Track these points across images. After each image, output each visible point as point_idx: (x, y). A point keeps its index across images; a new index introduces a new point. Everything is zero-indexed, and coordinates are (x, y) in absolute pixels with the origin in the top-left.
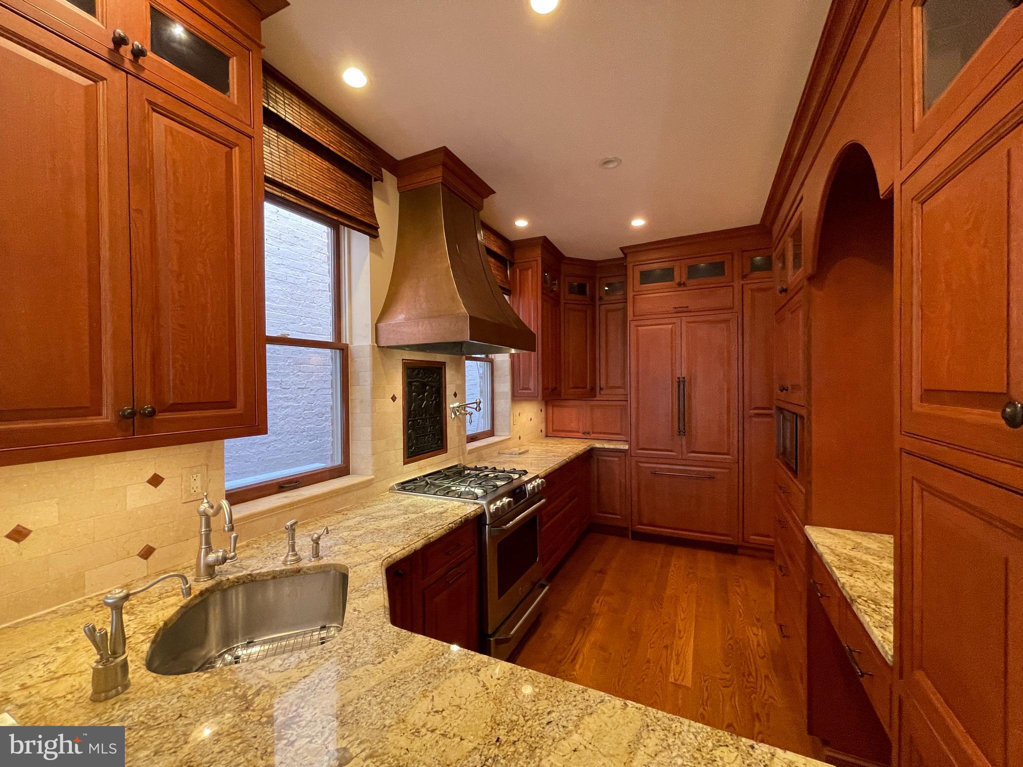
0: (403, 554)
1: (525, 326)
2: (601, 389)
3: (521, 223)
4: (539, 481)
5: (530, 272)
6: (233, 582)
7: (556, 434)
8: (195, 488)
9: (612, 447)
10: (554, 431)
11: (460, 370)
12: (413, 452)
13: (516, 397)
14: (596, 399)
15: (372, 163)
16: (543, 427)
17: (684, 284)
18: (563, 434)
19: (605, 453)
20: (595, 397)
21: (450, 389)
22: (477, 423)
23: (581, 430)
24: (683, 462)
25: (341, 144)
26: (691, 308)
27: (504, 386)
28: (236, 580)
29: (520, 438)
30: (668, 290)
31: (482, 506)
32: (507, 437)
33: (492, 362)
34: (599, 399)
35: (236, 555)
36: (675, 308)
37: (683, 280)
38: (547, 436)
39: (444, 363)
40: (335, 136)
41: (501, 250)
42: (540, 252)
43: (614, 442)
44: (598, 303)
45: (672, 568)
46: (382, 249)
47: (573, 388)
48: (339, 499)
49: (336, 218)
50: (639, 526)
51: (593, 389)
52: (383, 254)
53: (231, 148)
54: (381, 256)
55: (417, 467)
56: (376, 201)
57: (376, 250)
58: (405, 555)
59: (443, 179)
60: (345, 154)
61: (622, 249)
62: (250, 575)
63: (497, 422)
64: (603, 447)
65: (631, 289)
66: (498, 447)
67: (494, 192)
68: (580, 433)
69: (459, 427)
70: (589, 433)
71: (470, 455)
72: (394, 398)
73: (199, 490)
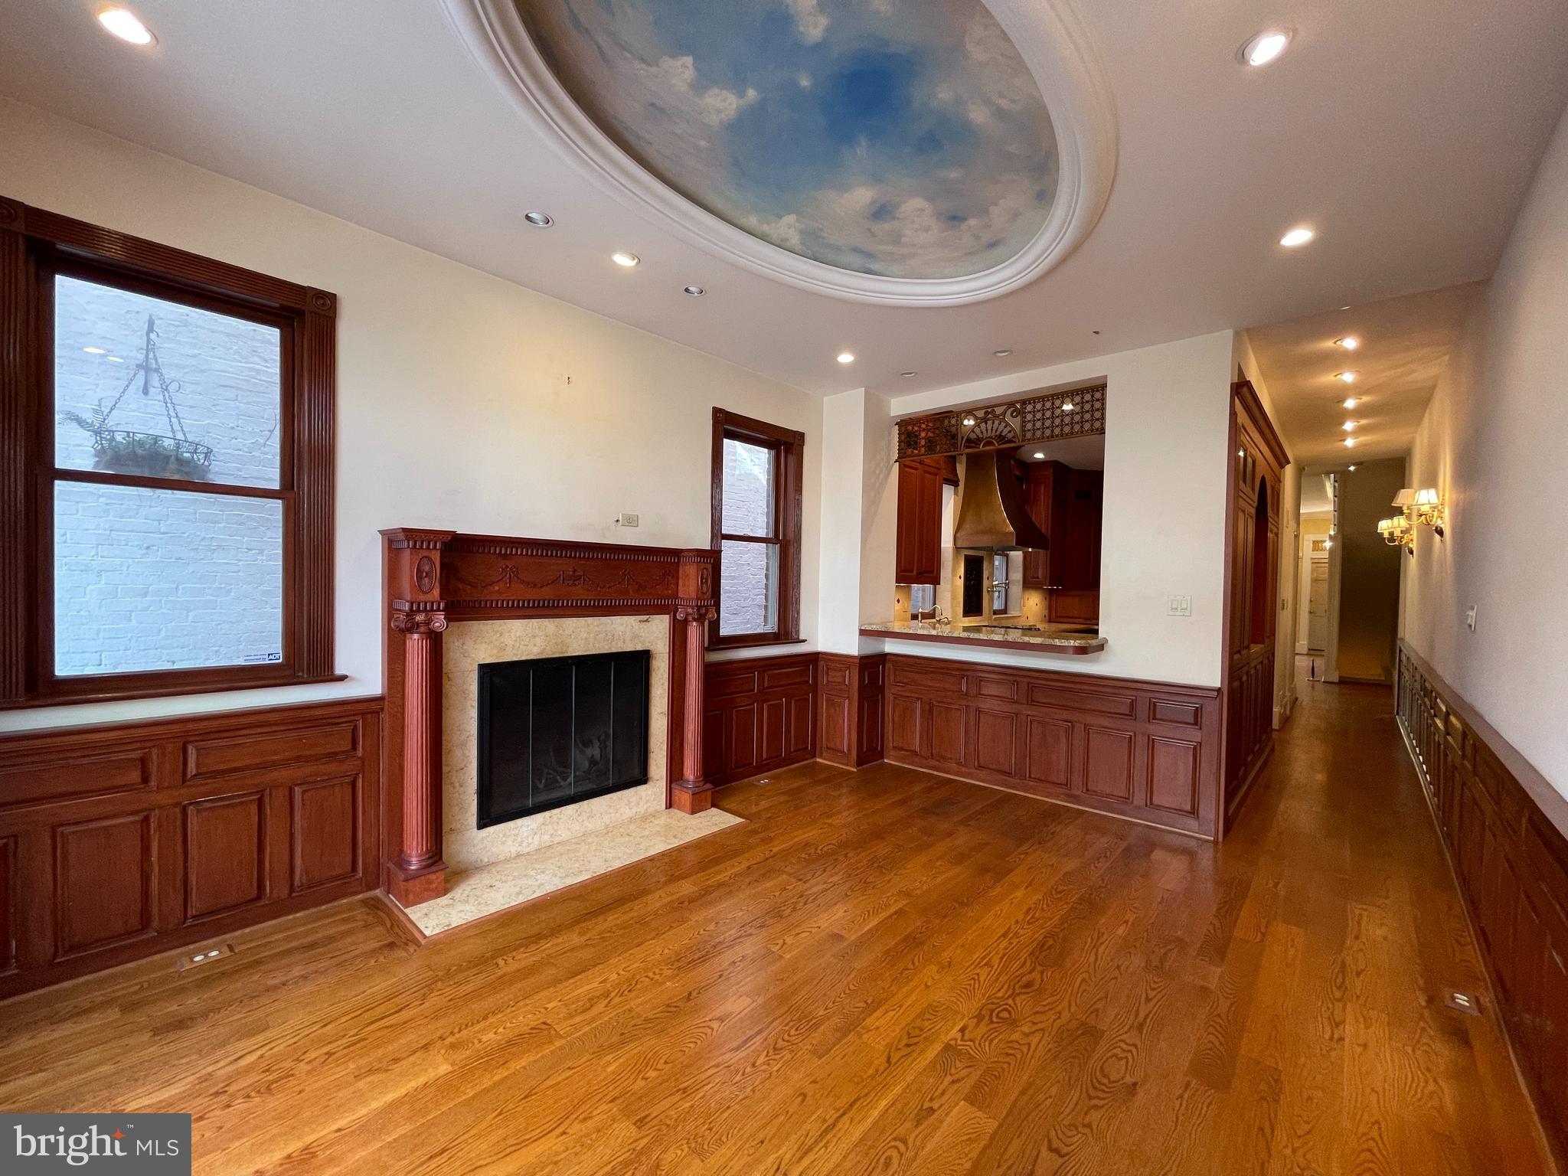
1: (1036, 527)
3: (1039, 456)
5: (1043, 486)
7: (1059, 620)
10: (1056, 617)
11: (992, 562)
12: (967, 612)
13: (1027, 586)
16: (1046, 612)
18: (1065, 620)
21: (986, 574)
22: (997, 605)
27: (1017, 575)
32: (1018, 615)
33: (1007, 556)
38: (1050, 621)
39: (982, 557)
42: (1051, 471)
55: (969, 620)
56: (957, 465)
57: (956, 493)
63: (1009, 603)
66: (1012, 620)
69: (988, 602)
71: (995, 621)
72: (960, 578)
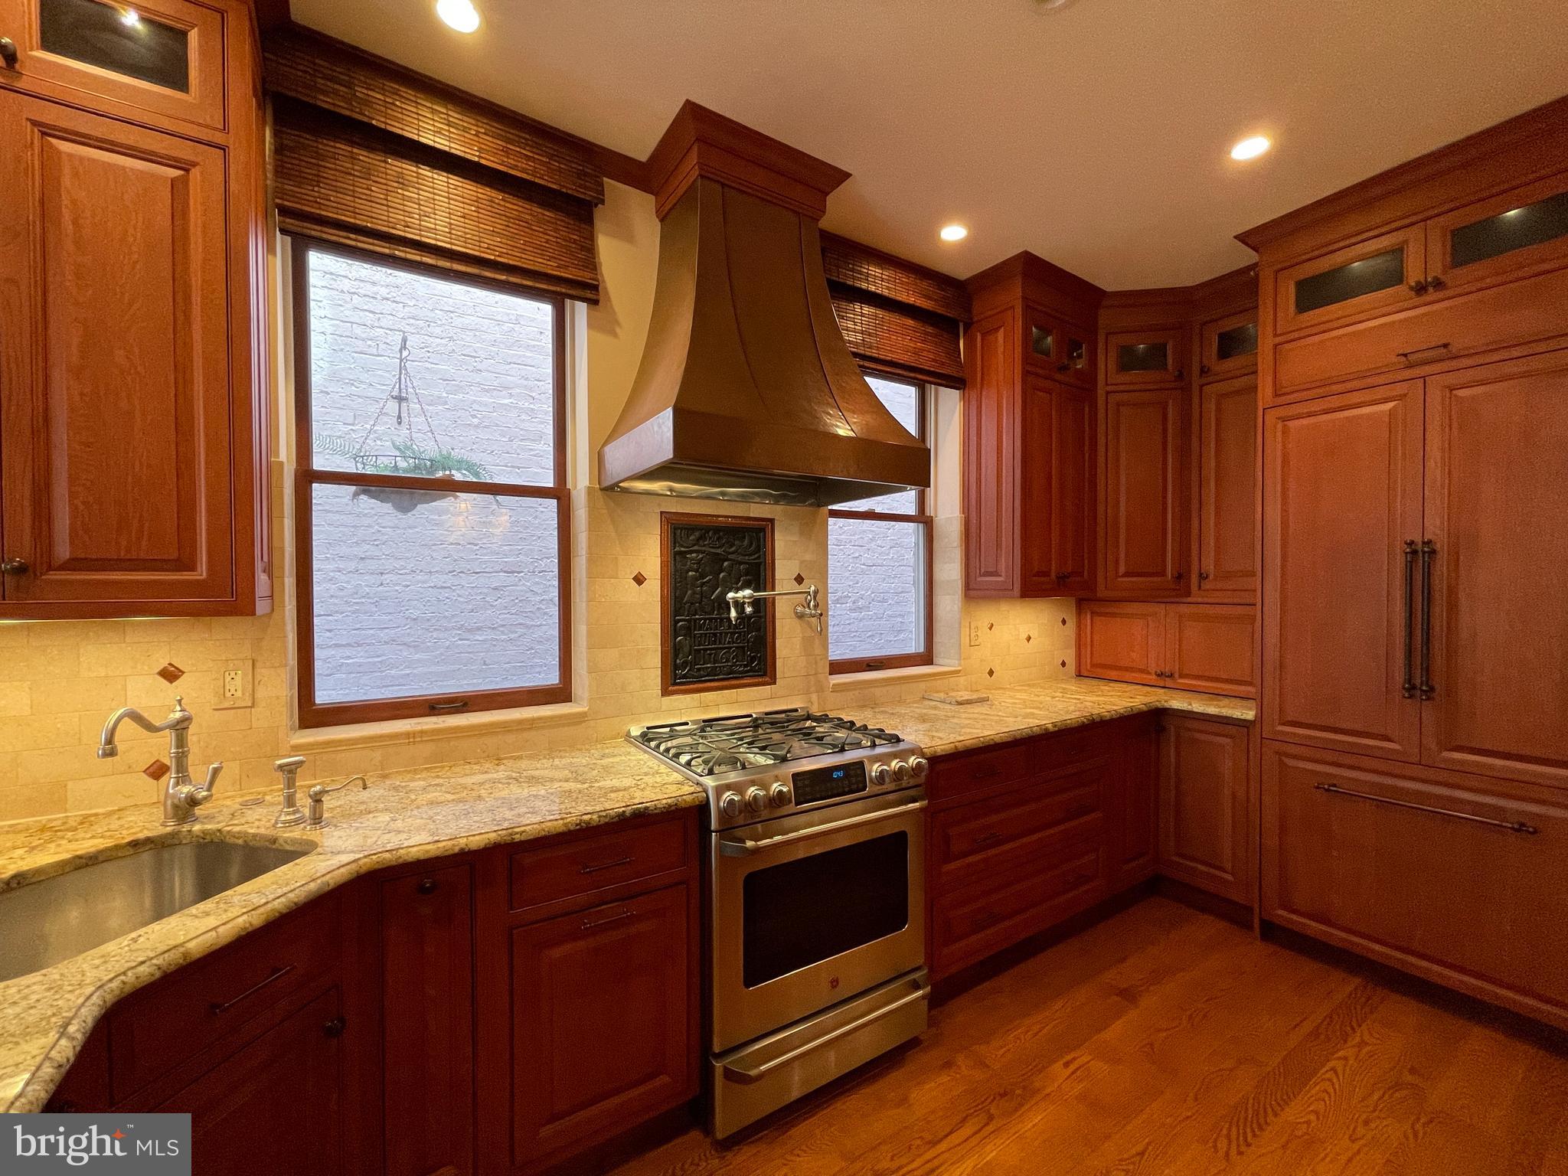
0: (427, 851)
2: (1203, 577)
3: (953, 233)
4: (913, 761)
5: (1001, 334)
6: (197, 836)
7: (1099, 671)
8: (233, 692)
9: (1212, 710)
10: (1093, 665)
11: (814, 535)
12: (683, 677)
13: (975, 591)
14: (1189, 600)
15: (582, 175)
16: (1068, 656)
17: (1438, 284)
18: (1113, 674)
19: (1195, 725)
20: (1188, 594)
21: (785, 569)
23: (1153, 668)
24: (1430, 774)
25: (507, 152)
26: (1456, 346)
27: (950, 570)
28: (202, 835)
29: (991, 673)
30: (1385, 310)
31: (705, 791)
32: (953, 669)
33: (928, 523)
34: (1200, 600)
35: (211, 796)
36: (1405, 355)
37: (1436, 271)
38: (1079, 675)
39: (772, 521)
40: (495, 141)
41: (929, 298)
42: (1019, 287)
43: (1226, 701)
44: (1196, 381)
45: (1348, 1051)
46: (618, 323)
47: (1127, 574)
48: (511, 738)
49: (504, 278)
50: (1281, 912)
51: (1181, 577)
52: (618, 330)
53: (187, 171)
54: (615, 335)
55: (696, 704)
57: (602, 325)
58: (432, 854)
59: (701, 169)
60: (515, 167)
61: (1243, 238)
62: (219, 830)
63: (937, 639)
64: (1189, 708)
65: (1269, 330)
66: (922, 686)
67: (848, 175)
68: (1150, 673)
69: (807, 642)
70: (1171, 676)
71: (835, 694)
72: (639, 580)
73: (239, 694)
